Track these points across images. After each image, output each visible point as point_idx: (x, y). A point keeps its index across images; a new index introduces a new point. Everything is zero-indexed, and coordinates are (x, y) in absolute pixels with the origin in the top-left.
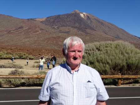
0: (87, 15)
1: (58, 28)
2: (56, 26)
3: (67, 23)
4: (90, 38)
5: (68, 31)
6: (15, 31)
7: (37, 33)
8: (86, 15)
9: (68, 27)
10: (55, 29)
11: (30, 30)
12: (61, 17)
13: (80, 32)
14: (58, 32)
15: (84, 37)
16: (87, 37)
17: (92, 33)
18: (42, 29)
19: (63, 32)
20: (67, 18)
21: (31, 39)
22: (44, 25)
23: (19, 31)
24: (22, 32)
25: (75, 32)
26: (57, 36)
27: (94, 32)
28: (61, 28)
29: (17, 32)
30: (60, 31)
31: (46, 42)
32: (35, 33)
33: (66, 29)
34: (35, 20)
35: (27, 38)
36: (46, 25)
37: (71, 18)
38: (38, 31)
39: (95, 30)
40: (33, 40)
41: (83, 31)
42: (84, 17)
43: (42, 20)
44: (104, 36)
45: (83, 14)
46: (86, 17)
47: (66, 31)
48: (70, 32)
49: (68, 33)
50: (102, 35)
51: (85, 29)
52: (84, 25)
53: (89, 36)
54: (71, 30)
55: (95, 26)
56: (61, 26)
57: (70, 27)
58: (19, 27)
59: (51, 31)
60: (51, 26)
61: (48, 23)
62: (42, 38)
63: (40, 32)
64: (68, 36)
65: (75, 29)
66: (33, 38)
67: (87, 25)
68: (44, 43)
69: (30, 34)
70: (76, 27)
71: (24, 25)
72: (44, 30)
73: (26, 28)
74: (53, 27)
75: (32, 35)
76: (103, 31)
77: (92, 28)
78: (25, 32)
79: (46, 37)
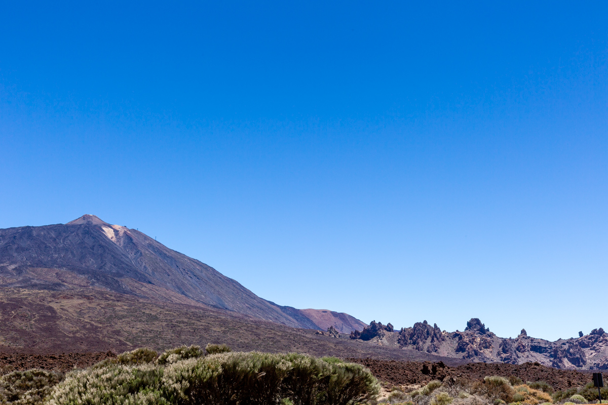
0: (125, 233)
1: (19, 271)
2: (11, 263)
3: (56, 256)
4: (130, 305)
5: (57, 281)
8: (121, 234)
9: (57, 270)
10: (8, 272)
12: (34, 233)
13: (97, 287)
14: (18, 285)
15: (110, 302)
16: (119, 304)
17: (138, 292)
19: (35, 286)
20: (55, 240)
25: (80, 286)
26: (11, 300)
27: (146, 288)
28: (30, 274)
30: (24, 281)
33: (51, 276)
37: (70, 238)
39: (150, 283)
41: (107, 284)
42: (114, 240)
44: (177, 300)
45: (111, 228)
46: (122, 240)
47: (47, 283)
48: (64, 286)
49: (56, 288)
50: (172, 298)
51: (116, 278)
52: (115, 265)
53: (127, 299)
54: (68, 280)
55: (149, 268)
56: (29, 266)
57: (65, 268)
64: (53, 301)
65: (82, 276)
67: (124, 266)
70: (85, 271)
74: (1, 267)
76: (174, 284)
77: (140, 275)
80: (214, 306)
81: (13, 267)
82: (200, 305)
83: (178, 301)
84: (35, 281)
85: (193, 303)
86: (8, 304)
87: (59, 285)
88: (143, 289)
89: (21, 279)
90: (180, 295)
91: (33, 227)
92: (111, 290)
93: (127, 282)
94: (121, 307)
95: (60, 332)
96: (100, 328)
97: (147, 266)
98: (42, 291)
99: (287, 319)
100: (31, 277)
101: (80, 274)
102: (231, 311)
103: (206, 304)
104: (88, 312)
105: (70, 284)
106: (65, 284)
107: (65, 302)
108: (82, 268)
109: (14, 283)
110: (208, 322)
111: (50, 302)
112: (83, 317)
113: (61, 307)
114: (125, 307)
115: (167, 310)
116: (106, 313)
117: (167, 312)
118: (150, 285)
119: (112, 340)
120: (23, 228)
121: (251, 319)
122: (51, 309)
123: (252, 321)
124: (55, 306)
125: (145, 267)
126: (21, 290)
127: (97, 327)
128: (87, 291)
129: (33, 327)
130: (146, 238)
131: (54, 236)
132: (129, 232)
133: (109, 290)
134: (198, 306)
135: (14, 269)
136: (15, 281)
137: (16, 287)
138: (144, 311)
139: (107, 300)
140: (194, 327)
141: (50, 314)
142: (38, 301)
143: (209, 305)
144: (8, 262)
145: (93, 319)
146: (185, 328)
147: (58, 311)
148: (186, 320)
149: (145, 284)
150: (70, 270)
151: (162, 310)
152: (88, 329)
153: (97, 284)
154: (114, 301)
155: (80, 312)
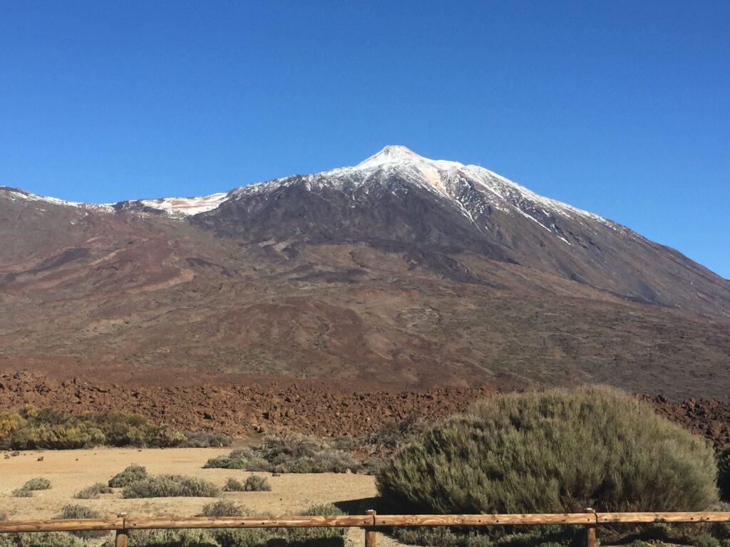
0: (458, 172)
1: (291, 251)
2: (279, 240)
3: (347, 223)
4: (482, 304)
5: (353, 266)
6: (40, 275)
7: (172, 283)
8: (451, 174)
9: (351, 248)
10: (276, 255)
11: (128, 268)
12: (308, 187)
13: (420, 274)
14: (294, 276)
15: (446, 299)
16: (462, 301)
17: (492, 279)
18: (201, 262)
19: (319, 275)
20: (342, 195)
21: (135, 319)
22: (211, 234)
23: (65, 272)
24: (81, 280)
25: (393, 274)
26: (289, 300)
27: (504, 272)
28: (311, 255)
29: (55, 283)
30: (303, 268)
31: (220, 336)
32: (161, 286)
33: (342, 256)
35: (108, 314)
36: (220, 234)
38: (175, 273)
39: (510, 261)
40: (145, 325)
41: (437, 267)
43: (196, 211)
44: (564, 290)
47: (339, 270)
48: (365, 273)
49: (353, 278)
50: (555, 287)
51: (450, 256)
52: (446, 233)
53: (475, 292)
54: (371, 265)
55: (507, 235)
56: (307, 242)
57: (363, 244)
58: (64, 249)
59: (255, 269)
60: (252, 242)
61: (231, 226)
62: (202, 313)
63: (188, 275)
64: (352, 300)
65: (393, 256)
66: (148, 313)
67: (461, 233)
68: (213, 339)
69: (128, 288)
70: (398, 246)
71: (94, 242)
72: (210, 265)
73: (106, 256)
74: (266, 247)
75: (142, 298)
76: (554, 261)
77: (492, 247)
78: (98, 282)
79: (225, 309)
80: (634, 300)
81: (282, 245)
82: (607, 297)
83: (566, 292)
84: (320, 268)
85: (594, 295)
86: (284, 309)
87: (359, 272)
88: (499, 273)
89: (297, 264)
90: (569, 282)
92: (444, 278)
93: (471, 263)
94: (467, 305)
95: (371, 352)
96: (436, 344)
97: (503, 231)
98: (333, 284)
100: (312, 261)
101: (389, 251)
102: (669, 307)
103: (618, 296)
104: (412, 318)
105: (375, 269)
106: (368, 270)
107: (371, 301)
108: (392, 241)
109: (288, 273)
110: (628, 329)
111: (348, 302)
112: (405, 327)
113: (368, 310)
114: (473, 307)
115: (550, 310)
116: (441, 318)
117: (549, 314)
118: (511, 265)
119: (458, 364)
121: (711, 322)
122: (351, 315)
123: (715, 326)
124: (357, 309)
125: (499, 232)
126: (301, 284)
127: (429, 344)
128: (405, 281)
129: (328, 344)
131: (339, 189)
133: (441, 277)
134: (603, 299)
135: (285, 250)
136: (289, 268)
137: (292, 279)
138: (506, 312)
139: (441, 295)
140: (603, 339)
141: (351, 323)
142: (328, 300)
143: (624, 297)
144: (274, 238)
145: (422, 329)
146: (585, 341)
147: (363, 317)
148: (586, 327)
149: (501, 263)
150: (372, 245)
151: (539, 310)
152: (415, 346)
153: (419, 269)
154: (453, 296)
155: (399, 318)
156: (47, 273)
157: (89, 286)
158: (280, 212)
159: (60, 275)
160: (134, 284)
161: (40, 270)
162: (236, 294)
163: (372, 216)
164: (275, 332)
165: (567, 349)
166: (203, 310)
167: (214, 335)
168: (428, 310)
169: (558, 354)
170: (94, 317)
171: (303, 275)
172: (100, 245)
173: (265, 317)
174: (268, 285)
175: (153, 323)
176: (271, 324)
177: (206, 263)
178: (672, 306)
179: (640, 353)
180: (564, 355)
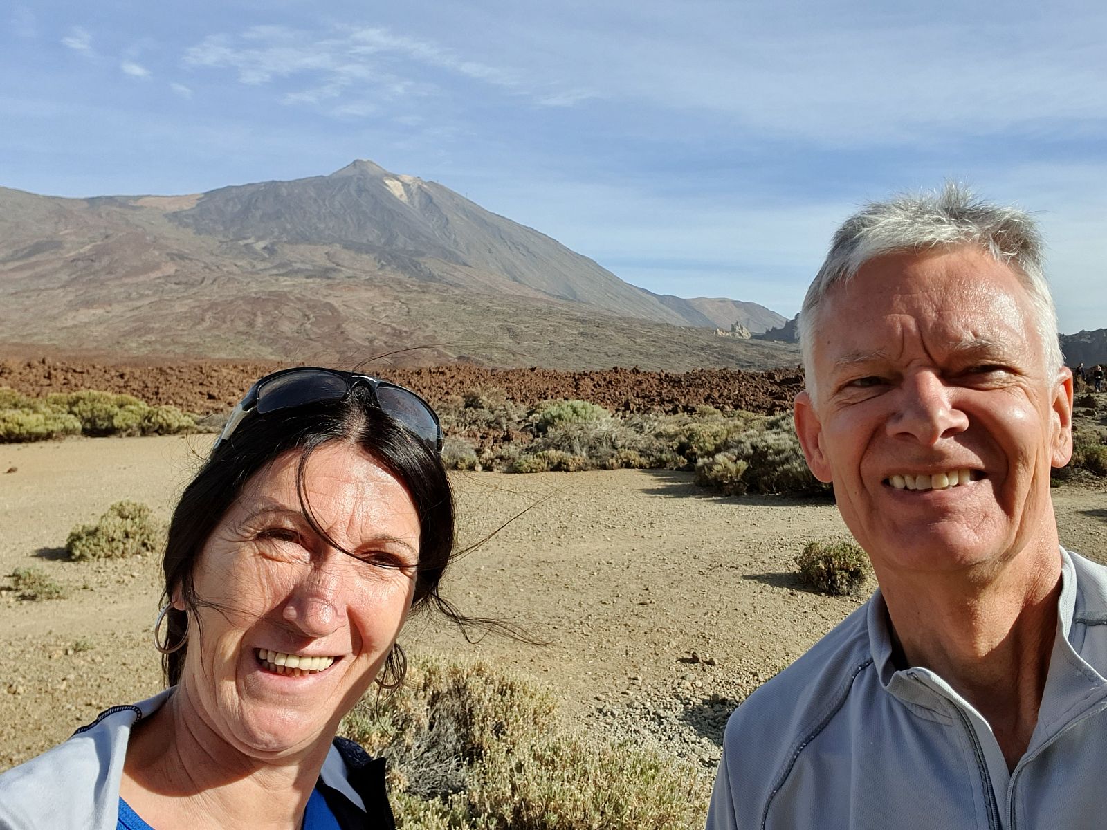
0: (419, 187)
1: (270, 250)
2: (259, 239)
3: (322, 226)
4: (444, 299)
5: (329, 265)
6: (10, 265)
7: (153, 275)
8: (414, 188)
9: (327, 249)
10: (256, 253)
11: (105, 261)
12: (284, 191)
13: (389, 273)
14: (275, 272)
15: (412, 295)
16: (427, 297)
17: (450, 279)
18: (182, 257)
19: (298, 272)
20: (316, 201)
21: (117, 309)
22: (190, 231)
23: (37, 264)
24: (56, 271)
25: (365, 272)
26: (270, 293)
27: (460, 273)
28: (290, 253)
29: (28, 273)
30: (282, 265)
31: (207, 324)
32: (142, 278)
33: (318, 255)
34: (132, 203)
35: (88, 304)
36: (199, 232)
37: (339, 198)
38: (156, 267)
39: (465, 264)
40: (128, 315)
41: (404, 268)
42: (404, 199)
43: (174, 208)
44: (508, 289)
45: (398, 180)
46: (417, 199)
47: (317, 268)
48: (341, 271)
49: (330, 275)
50: (502, 287)
51: (414, 259)
52: (410, 239)
53: (437, 290)
54: (346, 264)
55: (462, 243)
56: (285, 242)
57: (338, 245)
58: (35, 241)
59: (236, 265)
60: (232, 240)
61: (211, 225)
62: (186, 304)
63: (170, 269)
64: (330, 294)
65: (365, 256)
66: (130, 303)
67: (424, 239)
68: (200, 328)
69: (108, 280)
70: (369, 249)
71: (67, 234)
72: (191, 260)
73: (82, 248)
74: (246, 245)
75: (122, 290)
76: (500, 266)
77: (450, 252)
78: (74, 273)
79: (209, 300)
80: (562, 298)
81: (261, 244)
82: (540, 296)
83: (509, 291)
84: (298, 265)
85: (531, 294)
86: (268, 300)
87: (335, 270)
88: (456, 274)
89: (277, 262)
90: (512, 283)
91: (280, 182)
92: (410, 276)
93: (431, 264)
94: (431, 301)
95: (348, 339)
96: (406, 332)
97: (458, 239)
98: (311, 280)
99: (667, 313)
100: (291, 260)
101: (362, 253)
102: (586, 304)
103: (550, 295)
104: (384, 310)
105: (349, 268)
106: (343, 269)
107: (347, 296)
108: (364, 244)
109: (269, 269)
110: (559, 321)
111: (327, 296)
112: (378, 318)
113: (346, 304)
114: (437, 302)
115: (499, 305)
116: (409, 311)
117: (498, 308)
118: (467, 267)
120: (266, 184)
121: (617, 315)
122: (331, 307)
123: (620, 319)
124: (337, 303)
125: (455, 241)
126: (282, 279)
127: (400, 332)
128: (376, 278)
129: (310, 332)
130: (452, 195)
131: (313, 195)
132: (425, 186)
133: (408, 276)
134: (539, 297)
135: (265, 248)
136: (269, 265)
137: (273, 275)
138: (463, 307)
139: (409, 291)
140: (540, 328)
141: (330, 314)
142: (309, 295)
143: (554, 296)
144: (253, 238)
145: (394, 320)
146: (526, 330)
147: (341, 309)
148: (526, 319)
149: (458, 266)
150: (346, 247)
151: (491, 305)
152: (388, 333)
153: (388, 268)
154: (419, 293)
155: (373, 311)
156: (17, 264)
157: (64, 276)
158: (258, 214)
159: (32, 266)
160: (113, 276)
161: (9, 261)
162: (219, 287)
163: (345, 221)
164: (259, 321)
165: (514, 335)
166: (186, 302)
167: (199, 323)
168: (398, 304)
169: (507, 341)
170: (73, 306)
171: (282, 271)
172: (73, 238)
173: (249, 308)
174: (250, 279)
175: (136, 312)
176: (255, 315)
177: (187, 258)
178: (588, 303)
179: (568, 339)
180: (511, 341)
